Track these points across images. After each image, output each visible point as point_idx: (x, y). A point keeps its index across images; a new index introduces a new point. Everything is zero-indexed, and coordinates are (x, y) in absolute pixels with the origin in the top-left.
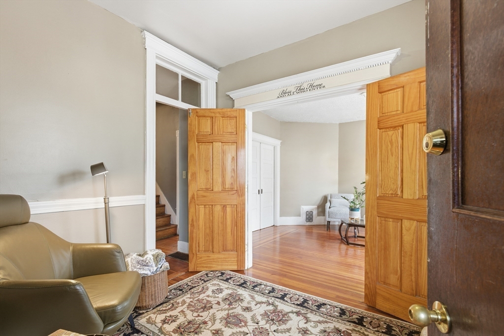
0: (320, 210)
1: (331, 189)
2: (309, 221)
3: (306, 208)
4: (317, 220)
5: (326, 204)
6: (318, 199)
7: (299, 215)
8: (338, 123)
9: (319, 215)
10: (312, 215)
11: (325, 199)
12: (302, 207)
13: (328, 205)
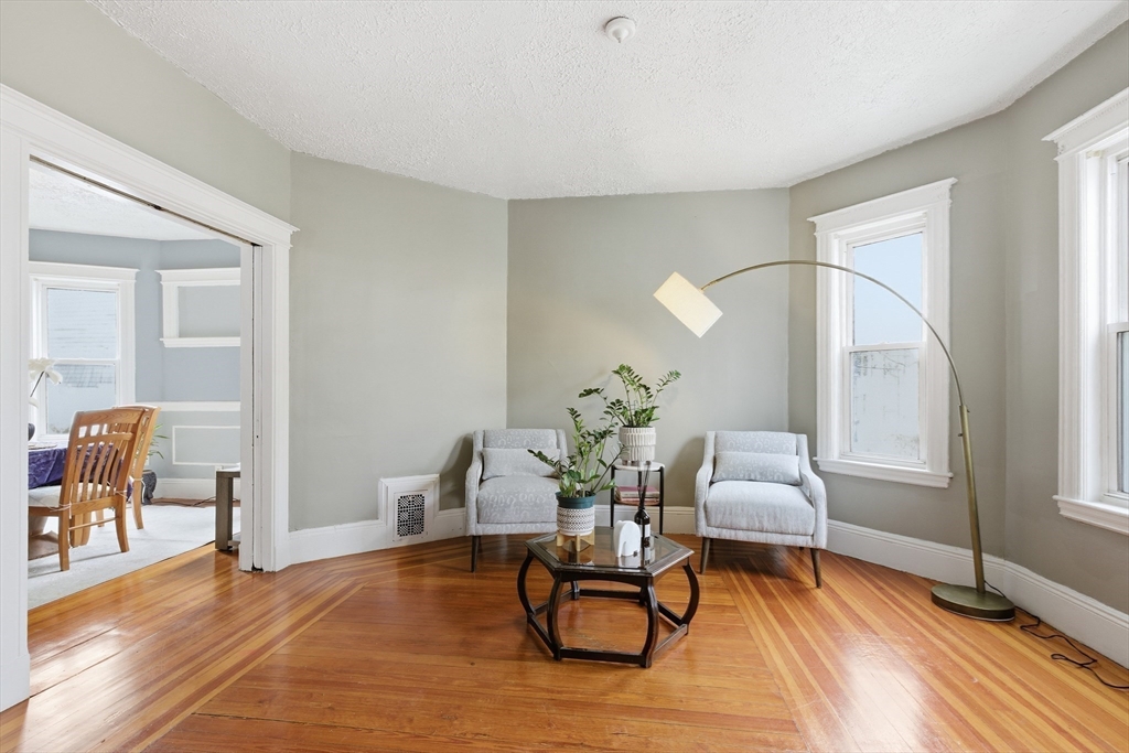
0: (449, 486)
1: (483, 415)
2: (410, 532)
3: (397, 486)
4: (440, 523)
5: (470, 470)
6: (441, 451)
7: (374, 515)
8: (507, 198)
9: (444, 504)
10: (421, 508)
11: (465, 453)
12: (385, 482)
13: (475, 471)
